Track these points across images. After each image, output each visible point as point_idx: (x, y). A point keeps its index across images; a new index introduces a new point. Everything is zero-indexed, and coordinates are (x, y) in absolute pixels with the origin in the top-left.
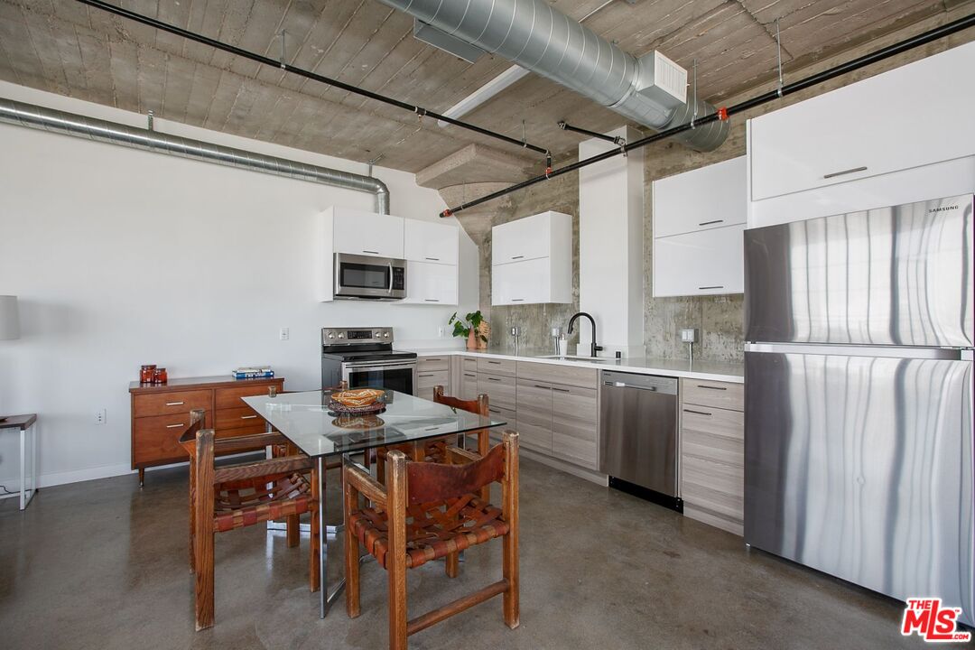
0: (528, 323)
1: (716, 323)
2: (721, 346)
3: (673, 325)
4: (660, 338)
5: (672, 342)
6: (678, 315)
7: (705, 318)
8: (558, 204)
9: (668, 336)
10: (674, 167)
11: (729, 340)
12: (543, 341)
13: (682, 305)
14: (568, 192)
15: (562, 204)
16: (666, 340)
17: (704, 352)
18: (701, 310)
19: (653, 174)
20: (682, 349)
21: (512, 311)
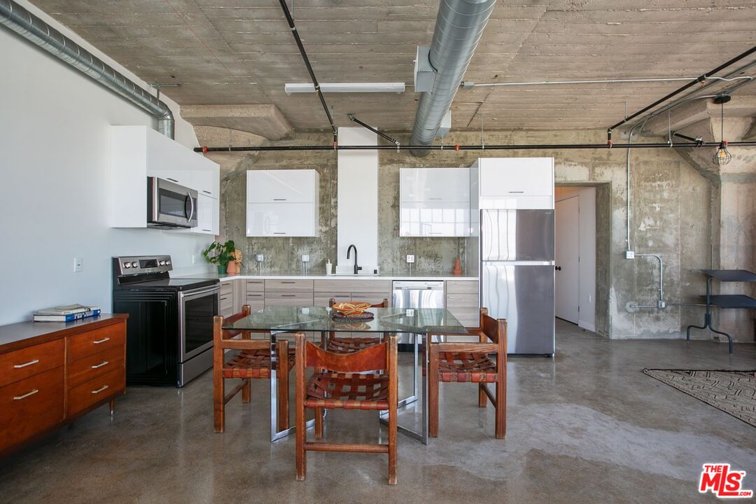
0: (273, 251)
1: (424, 252)
2: (426, 264)
3: (399, 253)
4: (390, 261)
5: (398, 263)
6: (401, 247)
7: (418, 250)
8: (305, 163)
9: (395, 259)
10: (399, 160)
11: (431, 261)
12: (290, 265)
13: (404, 241)
14: (315, 156)
15: (310, 164)
16: (393, 261)
17: (417, 268)
18: (415, 244)
19: (385, 161)
20: (404, 266)
21: (254, 241)
